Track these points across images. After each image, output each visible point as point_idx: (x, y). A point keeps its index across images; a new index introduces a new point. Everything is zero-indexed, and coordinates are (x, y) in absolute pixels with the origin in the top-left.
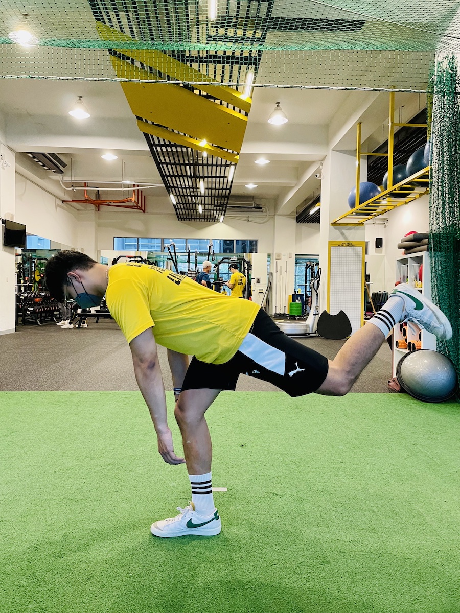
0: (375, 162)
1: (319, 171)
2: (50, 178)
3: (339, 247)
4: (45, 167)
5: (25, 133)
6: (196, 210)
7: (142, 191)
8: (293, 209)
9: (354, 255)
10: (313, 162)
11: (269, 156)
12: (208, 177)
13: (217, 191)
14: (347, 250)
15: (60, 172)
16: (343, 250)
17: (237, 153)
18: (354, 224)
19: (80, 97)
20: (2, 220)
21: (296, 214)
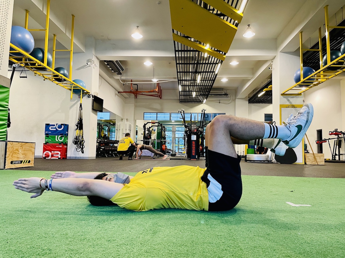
0: (307, 58)
1: (271, 65)
2: (114, 78)
3: (286, 108)
4: (112, 71)
5: (106, 49)
6: (192, 95)
7: (160, 87)
8: (246, 95)
12: (203, 72)
13: (203, 87)
14: (292, 110)
15: (120, 73)
16: (289, 110)
17: (225, 54)
18: (295, 95)
19: (138, 27)
20: (92, 96)
21: (248, 98)
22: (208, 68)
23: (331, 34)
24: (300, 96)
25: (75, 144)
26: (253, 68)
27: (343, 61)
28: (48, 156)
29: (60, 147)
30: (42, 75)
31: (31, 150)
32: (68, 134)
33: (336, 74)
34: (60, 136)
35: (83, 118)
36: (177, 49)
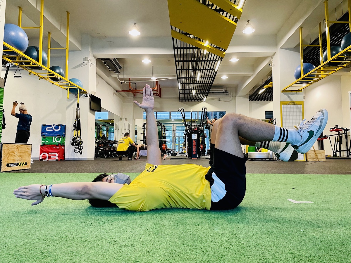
0: (307, 54)
1: (271, 62)
2: (111, 77)
3: (287, 105)
4: (110, 69)
5: (103, 47)
6: (191, 93)
7: (159, 85)
8: (247, 92)
9: (297, 109)
12: (203, 69)
13: (203, 84)
14: (293, 107)
15: (118, 72)
16: (290, 107)
17: (225, 51)
18: (296, 91)
19: (135, 23)
20: (90, 95)
21: (249, 95)
22: (208, 65)
23: (331, 29)
24: (300, 93)
25: (73, 145)
26: (253, 65)
27: (343, 56)
28: (45, 158)
29: (58, 148)
30: (38, 74)
31: (28, 152)
32: (65, 135)
33: (337, 69)
34: (57, 137)
35: (80, 118)
36: (176, 46)
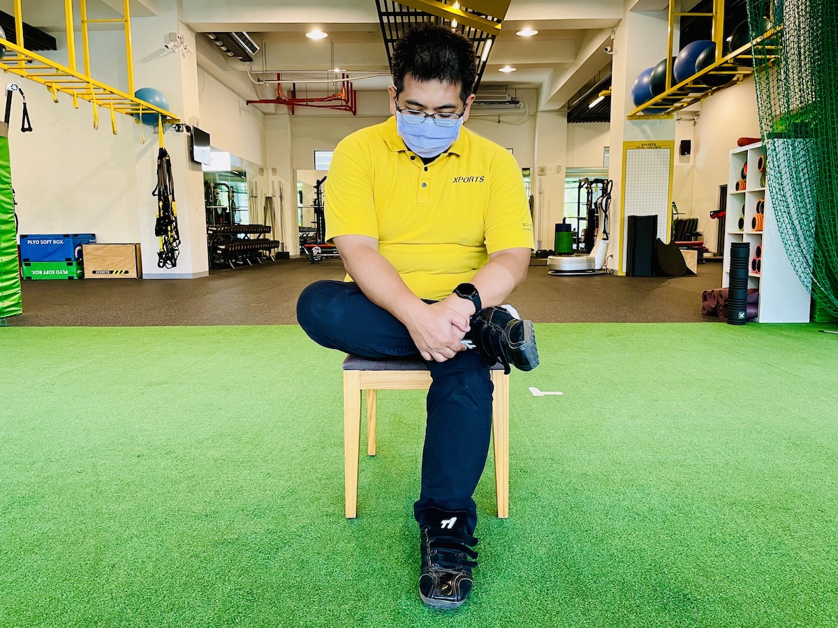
1: (610, 42)
2: (234, 69)
3: (637, 150)
4: (229, 54)
7: (351, 84)
8: (563, 102)
9: (659, 160)
10: (599, 31)
11: (536, 23)
14: (650, 153)
15: (247, 58)
16: (644, 154)
17: (499, 21)
18: (658, 117)
20: (188, 129)
21: (568, 108)
24: (669, 120)
27: (750, 56)
36: (383, 10)
